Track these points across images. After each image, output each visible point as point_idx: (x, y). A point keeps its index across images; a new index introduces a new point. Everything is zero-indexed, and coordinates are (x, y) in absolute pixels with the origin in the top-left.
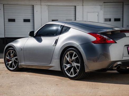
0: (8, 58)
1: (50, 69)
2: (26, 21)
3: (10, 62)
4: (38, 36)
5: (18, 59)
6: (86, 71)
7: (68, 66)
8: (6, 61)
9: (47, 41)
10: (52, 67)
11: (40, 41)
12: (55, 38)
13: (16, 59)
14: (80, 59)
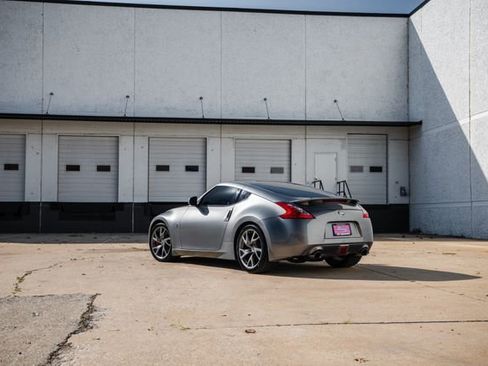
0: (156, 240)
1: (220, 257)
2: (191, 169)
3: (159, 247)
4: (203, 205)
5: (172, 241)
6: (270, 259)
7: (246, 252)
8: (153, 244)
9: (216, 213)
10: (222, 253)
11: (205, 212)
12: (228, 209)
13: (169, 241)
14: (261, 242)
